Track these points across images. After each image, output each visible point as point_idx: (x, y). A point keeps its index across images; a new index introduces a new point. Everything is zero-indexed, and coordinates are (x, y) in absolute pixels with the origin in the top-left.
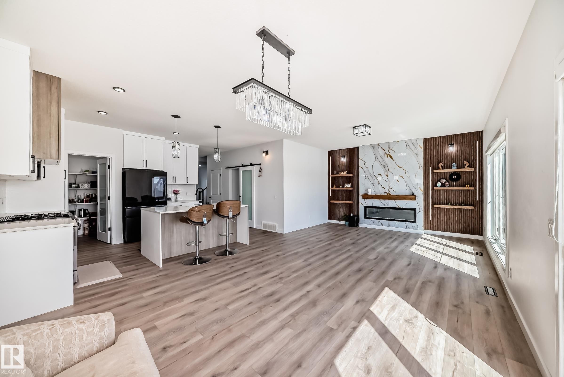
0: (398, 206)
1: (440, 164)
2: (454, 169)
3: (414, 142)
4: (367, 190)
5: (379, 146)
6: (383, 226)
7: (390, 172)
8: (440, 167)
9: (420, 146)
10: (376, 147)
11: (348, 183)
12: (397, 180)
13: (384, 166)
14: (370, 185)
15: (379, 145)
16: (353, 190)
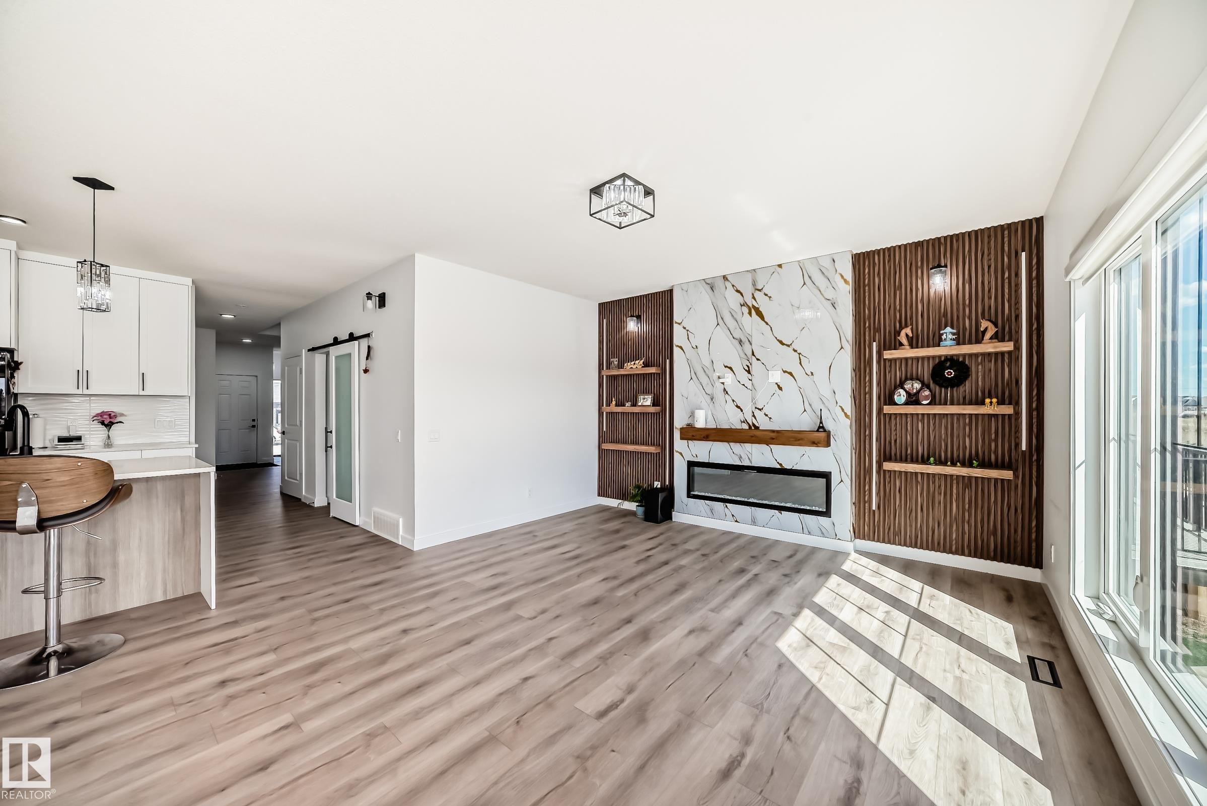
0: (778, 463)
1: (903, 333)
2: (948, 348)
3: (827, 263)
4: (692, 415)
5: (727, 283)
6: (736, 521)
7: (758, 360)
8: (904, 341)
9: (842, 277)
10: (720, 284)
11: (646, 392)
12: (776, 383)
13: (740, 342)
14: (704, 400)
15: (727, 279)
16: (661, 413)
